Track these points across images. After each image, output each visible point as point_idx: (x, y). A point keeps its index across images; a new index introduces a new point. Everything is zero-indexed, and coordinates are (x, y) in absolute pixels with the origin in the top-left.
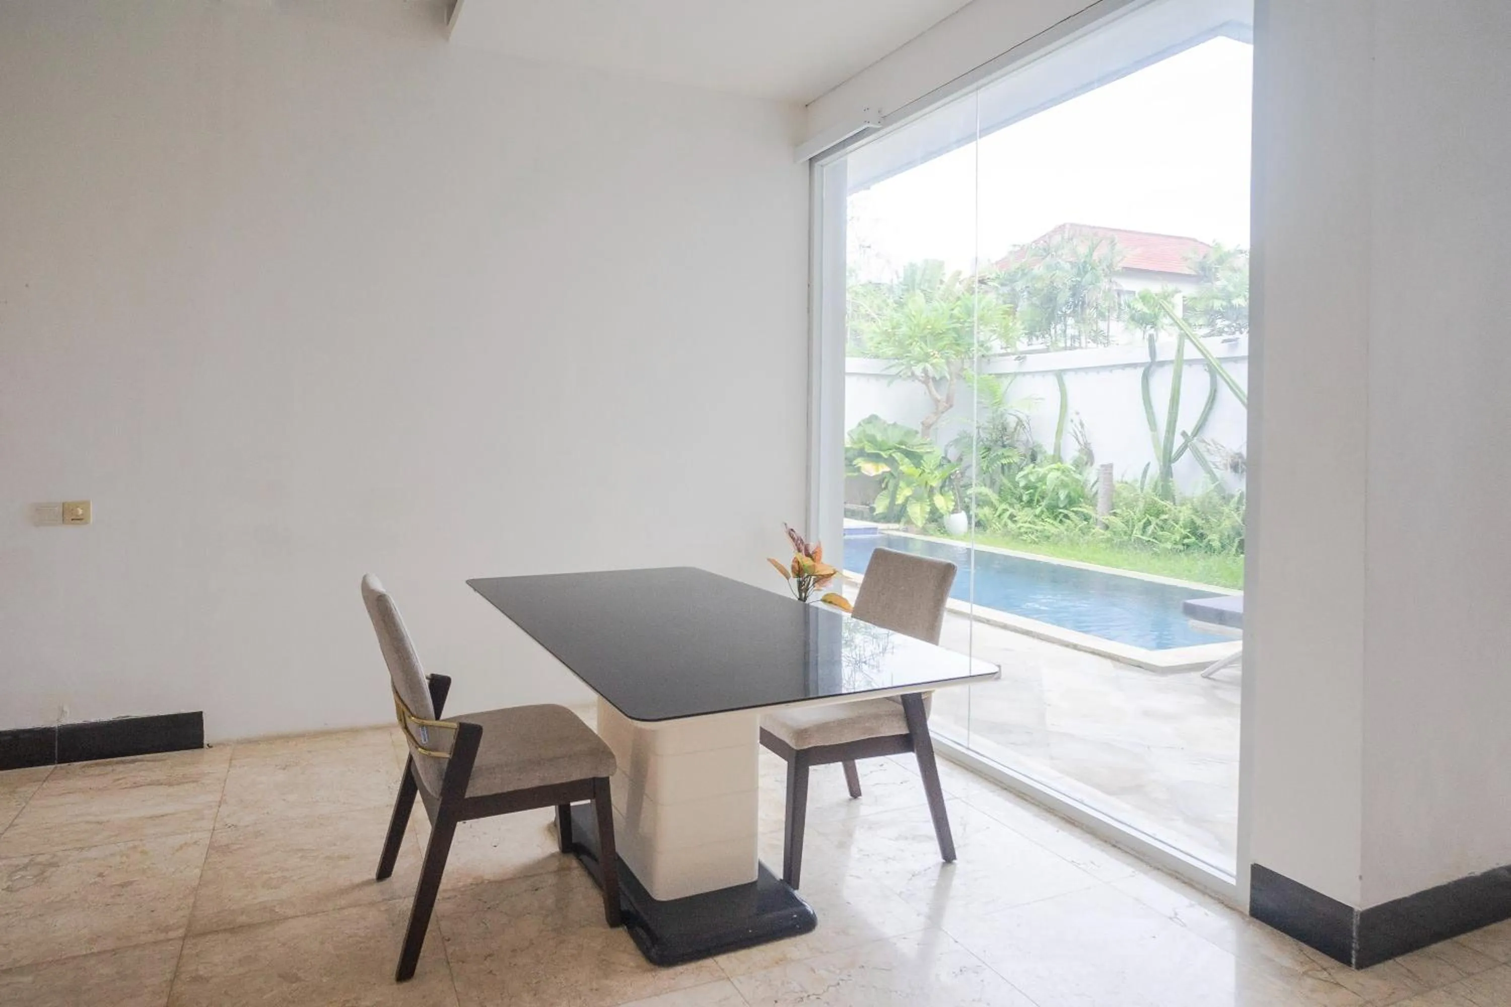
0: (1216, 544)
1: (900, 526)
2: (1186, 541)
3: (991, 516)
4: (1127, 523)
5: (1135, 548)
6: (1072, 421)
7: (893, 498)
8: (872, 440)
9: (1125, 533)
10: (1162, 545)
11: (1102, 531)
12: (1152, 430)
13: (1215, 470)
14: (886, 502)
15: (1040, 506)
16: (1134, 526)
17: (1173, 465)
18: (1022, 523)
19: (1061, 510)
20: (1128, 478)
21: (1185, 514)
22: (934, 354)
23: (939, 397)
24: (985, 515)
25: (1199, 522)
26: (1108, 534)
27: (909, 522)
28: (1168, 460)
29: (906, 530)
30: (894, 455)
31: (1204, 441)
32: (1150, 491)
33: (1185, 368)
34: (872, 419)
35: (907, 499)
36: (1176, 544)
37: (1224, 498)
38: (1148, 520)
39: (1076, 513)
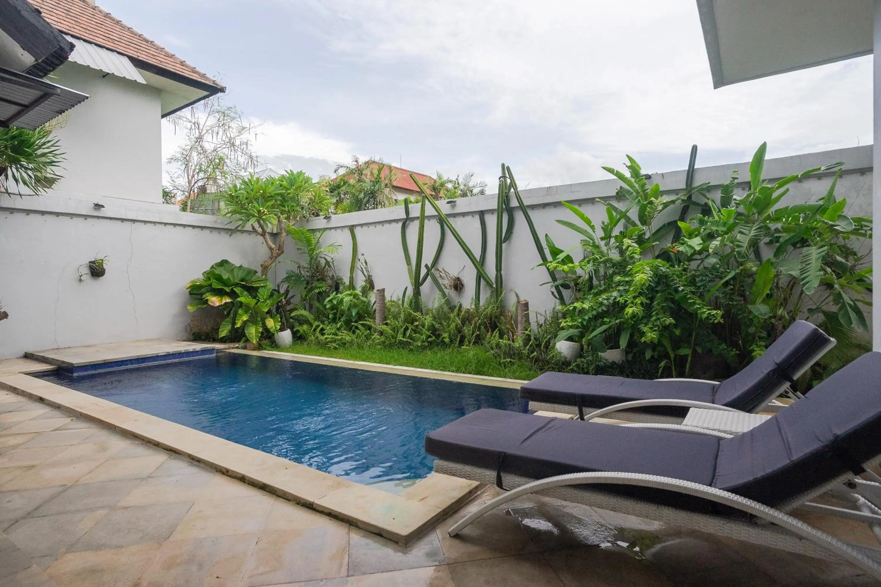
0: (447, 340)
1: (241, 344)
2: (429, 339)
3: (309, 331)
4: (393, 329)
5: (399, 348)
6: (359, 260)
7: (234, 323)
8: (219, 279)
9: (393, 337)
10: (415, 344)
11: (378, 337)
12: (408, 265)
13: (445, 290)
14: (229, 327)
15: (340, 321)
16: (398, 332)
17: (420, 288)
18: (328, 334)
19: (353, 324)
20: (395, 299)
21: (428, 320)
22: (264, 211)
23: (273, 246)
24: (304, 331)
25: (437, 326)
26: (383, 339)
27: (247, 340)
28: (418, 284)
29: (245, 348)
30: (234, 289)
31: (438, 270)
32: (408, 306)
33: (426, 221)
34: (223, 263)
35: (245, 323)
36: (423, 342)
37: (450, 308)
38: (407, 326)
39: (363, 325)
